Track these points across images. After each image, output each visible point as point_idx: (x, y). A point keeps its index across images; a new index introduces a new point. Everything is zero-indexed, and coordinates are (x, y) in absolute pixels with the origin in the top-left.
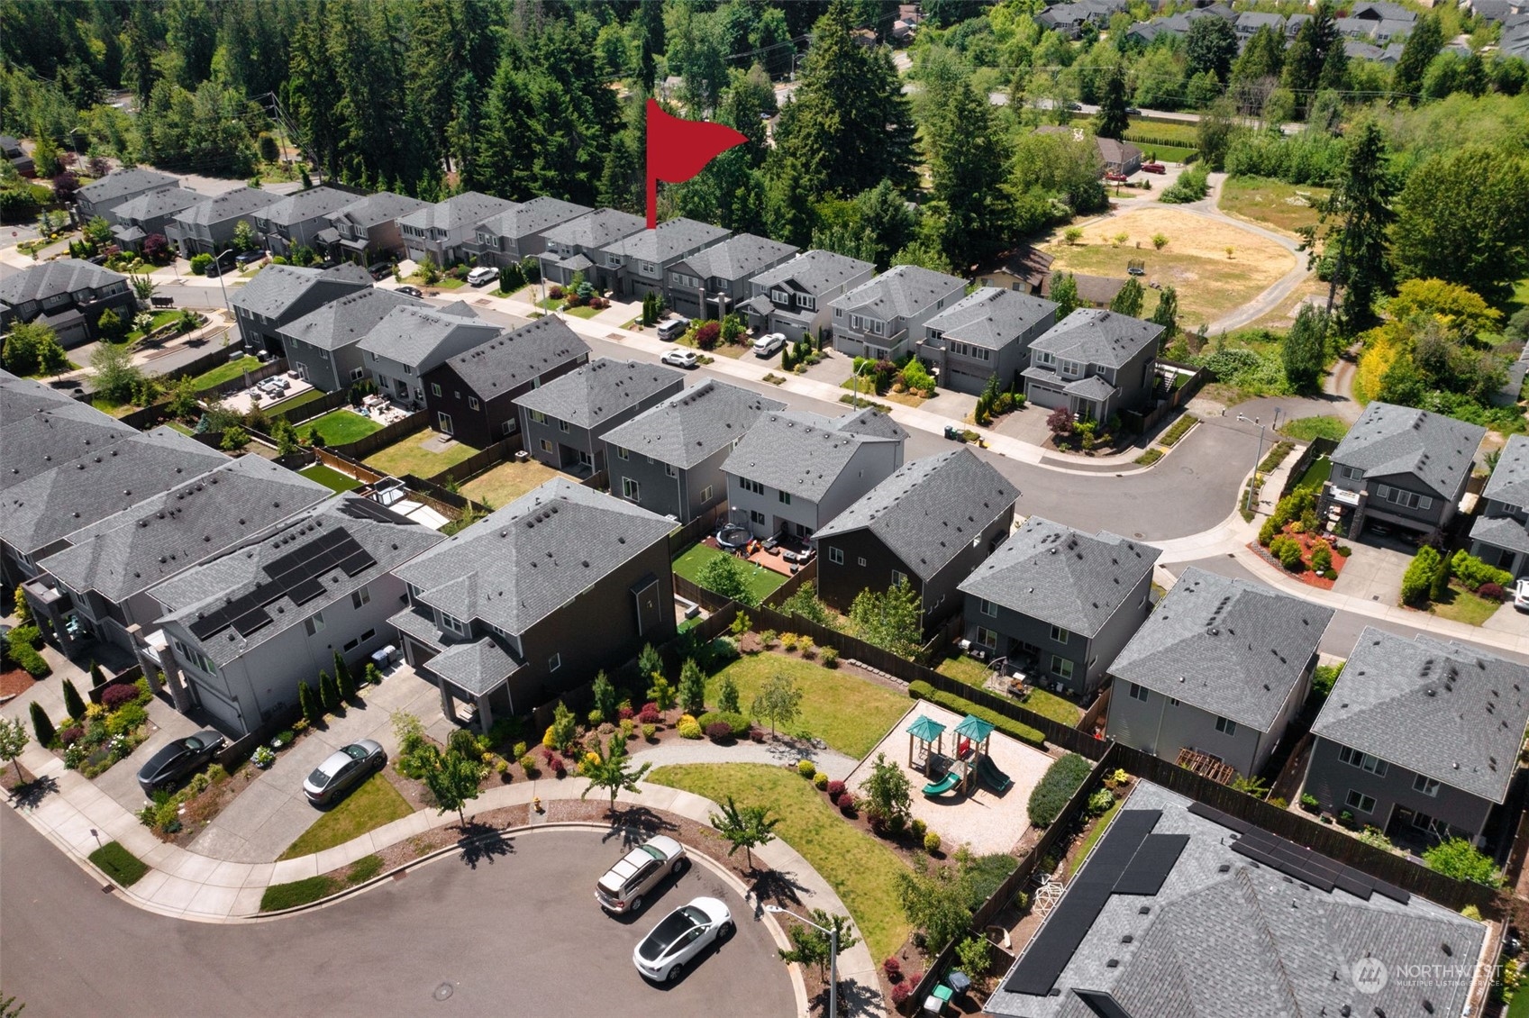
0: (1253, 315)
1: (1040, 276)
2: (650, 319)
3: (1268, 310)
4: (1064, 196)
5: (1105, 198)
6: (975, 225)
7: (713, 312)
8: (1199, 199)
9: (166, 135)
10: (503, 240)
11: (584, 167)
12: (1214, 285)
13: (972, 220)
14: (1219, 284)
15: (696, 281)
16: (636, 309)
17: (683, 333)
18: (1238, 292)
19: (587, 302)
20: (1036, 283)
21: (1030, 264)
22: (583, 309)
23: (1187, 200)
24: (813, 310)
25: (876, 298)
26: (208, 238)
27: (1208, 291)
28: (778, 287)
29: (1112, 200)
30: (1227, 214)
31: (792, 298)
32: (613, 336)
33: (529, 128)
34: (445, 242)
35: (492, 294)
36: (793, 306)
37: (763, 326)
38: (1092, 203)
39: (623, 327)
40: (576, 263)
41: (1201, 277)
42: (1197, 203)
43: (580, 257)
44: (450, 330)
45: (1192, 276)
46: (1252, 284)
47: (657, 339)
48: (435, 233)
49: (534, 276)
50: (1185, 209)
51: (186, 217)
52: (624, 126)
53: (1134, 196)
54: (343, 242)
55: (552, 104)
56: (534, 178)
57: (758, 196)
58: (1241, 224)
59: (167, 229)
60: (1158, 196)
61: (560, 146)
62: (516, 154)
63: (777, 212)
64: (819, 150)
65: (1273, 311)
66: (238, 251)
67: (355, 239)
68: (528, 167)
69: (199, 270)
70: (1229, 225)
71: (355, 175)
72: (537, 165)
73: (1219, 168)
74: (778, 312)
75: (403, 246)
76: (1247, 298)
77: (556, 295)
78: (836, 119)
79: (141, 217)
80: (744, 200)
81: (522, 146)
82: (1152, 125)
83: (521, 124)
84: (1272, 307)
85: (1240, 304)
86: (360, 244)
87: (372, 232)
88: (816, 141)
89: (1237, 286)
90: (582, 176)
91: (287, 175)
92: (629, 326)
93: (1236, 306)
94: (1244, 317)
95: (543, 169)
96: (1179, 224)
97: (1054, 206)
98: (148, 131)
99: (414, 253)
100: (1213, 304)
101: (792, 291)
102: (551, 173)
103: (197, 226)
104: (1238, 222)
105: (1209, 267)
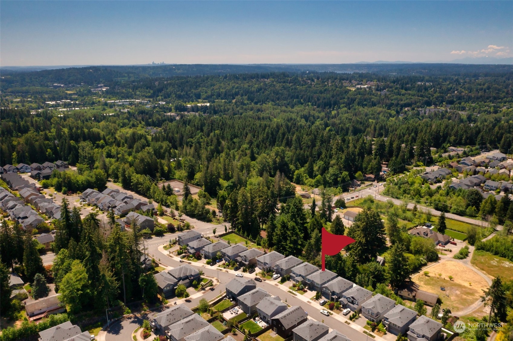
0: (473, 309)
1: (415, 292)
2: (317, 298)
3: (478, 308)
4: (425, 257)
5: (437, 256)
6: (399, 278)
7: (332, 299)
8: (465, 258)
9: (190, 209)
10: (282, 269)
11: (300, 245)
12: (465, 297)
13: (398, 277)
14: (465, 296)
15: (329, 292)
16: (314, 293)
17: (325, 303)
18: (470, 300)
19: (302, 290)
20: (414, 295)
21: (413, 288)
22: (301, 291)
23: (461, 258)
24: (357, 305)
25: (372, 306)
26: (210, 255)
27: (462, 299)
28: (349, 298)
29: (440, 256)
30: (473, 266)
31: (353, 301)
32: (308, 302)
33: (287, 233)
34: (267, 266)
35: (278, 282)
36: (353, 303)
37: (345, 307)
38: (434, 258)
39: (311, 299)
40: (300, 279)
41: (461, 293)
42: (465, 260)
43: (300, 277)
44: (277, 307)
45: (458, 292)
46: (475, 297)
47: (319, 305)
48: (265, 264)
49: (289, 279)
50: (460, 262)
51: (206, 249)
52: (308, 223)
53: (446, 255)
54: (243, 261)
55: (293, 228)
56: (287, 245)
57: (344, 264)
58: (476, 270)
59: (201, 251)
60: (453, 256)
61: (294, 239)
62: (283, 238)
63: (348, 268)
64: (359, 247)
65: (479, 308)
66: (217, 259)
67: (246, 261)
68: (286, 242)
69: (208, 263)
70: (473, 270)
71: (239, 230)
72: (288, 242)
73: (472, 244)
74: (349, 303)
75: (256, 263)
76: (472, 303)
77: (294, 286)
78: (364, 240)
79: (195, 247)
80: (341, 264)
81: (284, 237)
82: (455, 222)
83: (285, 231)
84: (479, 307)
85: (470, 305)
86: (247, 263)
87: (250, 261)
88: (358, 244)
89: (470, 298)
90: (299, 247)
91: (218, 222)
92: (312, 299)
93: (469, 305)
94: (471, 310)
95: (289, 243)
96: (458, 269)
97: (422, 260)
98: (186, 207)
99: (259, 266)
100: (462, 304)
101: (352, 300)
102: (292, 245)
103: (209, 252)
104: (475, 269)
105: (464, 289)
